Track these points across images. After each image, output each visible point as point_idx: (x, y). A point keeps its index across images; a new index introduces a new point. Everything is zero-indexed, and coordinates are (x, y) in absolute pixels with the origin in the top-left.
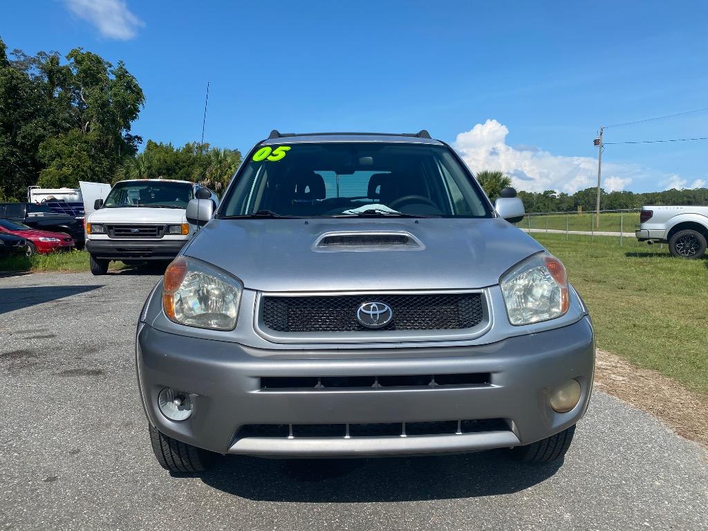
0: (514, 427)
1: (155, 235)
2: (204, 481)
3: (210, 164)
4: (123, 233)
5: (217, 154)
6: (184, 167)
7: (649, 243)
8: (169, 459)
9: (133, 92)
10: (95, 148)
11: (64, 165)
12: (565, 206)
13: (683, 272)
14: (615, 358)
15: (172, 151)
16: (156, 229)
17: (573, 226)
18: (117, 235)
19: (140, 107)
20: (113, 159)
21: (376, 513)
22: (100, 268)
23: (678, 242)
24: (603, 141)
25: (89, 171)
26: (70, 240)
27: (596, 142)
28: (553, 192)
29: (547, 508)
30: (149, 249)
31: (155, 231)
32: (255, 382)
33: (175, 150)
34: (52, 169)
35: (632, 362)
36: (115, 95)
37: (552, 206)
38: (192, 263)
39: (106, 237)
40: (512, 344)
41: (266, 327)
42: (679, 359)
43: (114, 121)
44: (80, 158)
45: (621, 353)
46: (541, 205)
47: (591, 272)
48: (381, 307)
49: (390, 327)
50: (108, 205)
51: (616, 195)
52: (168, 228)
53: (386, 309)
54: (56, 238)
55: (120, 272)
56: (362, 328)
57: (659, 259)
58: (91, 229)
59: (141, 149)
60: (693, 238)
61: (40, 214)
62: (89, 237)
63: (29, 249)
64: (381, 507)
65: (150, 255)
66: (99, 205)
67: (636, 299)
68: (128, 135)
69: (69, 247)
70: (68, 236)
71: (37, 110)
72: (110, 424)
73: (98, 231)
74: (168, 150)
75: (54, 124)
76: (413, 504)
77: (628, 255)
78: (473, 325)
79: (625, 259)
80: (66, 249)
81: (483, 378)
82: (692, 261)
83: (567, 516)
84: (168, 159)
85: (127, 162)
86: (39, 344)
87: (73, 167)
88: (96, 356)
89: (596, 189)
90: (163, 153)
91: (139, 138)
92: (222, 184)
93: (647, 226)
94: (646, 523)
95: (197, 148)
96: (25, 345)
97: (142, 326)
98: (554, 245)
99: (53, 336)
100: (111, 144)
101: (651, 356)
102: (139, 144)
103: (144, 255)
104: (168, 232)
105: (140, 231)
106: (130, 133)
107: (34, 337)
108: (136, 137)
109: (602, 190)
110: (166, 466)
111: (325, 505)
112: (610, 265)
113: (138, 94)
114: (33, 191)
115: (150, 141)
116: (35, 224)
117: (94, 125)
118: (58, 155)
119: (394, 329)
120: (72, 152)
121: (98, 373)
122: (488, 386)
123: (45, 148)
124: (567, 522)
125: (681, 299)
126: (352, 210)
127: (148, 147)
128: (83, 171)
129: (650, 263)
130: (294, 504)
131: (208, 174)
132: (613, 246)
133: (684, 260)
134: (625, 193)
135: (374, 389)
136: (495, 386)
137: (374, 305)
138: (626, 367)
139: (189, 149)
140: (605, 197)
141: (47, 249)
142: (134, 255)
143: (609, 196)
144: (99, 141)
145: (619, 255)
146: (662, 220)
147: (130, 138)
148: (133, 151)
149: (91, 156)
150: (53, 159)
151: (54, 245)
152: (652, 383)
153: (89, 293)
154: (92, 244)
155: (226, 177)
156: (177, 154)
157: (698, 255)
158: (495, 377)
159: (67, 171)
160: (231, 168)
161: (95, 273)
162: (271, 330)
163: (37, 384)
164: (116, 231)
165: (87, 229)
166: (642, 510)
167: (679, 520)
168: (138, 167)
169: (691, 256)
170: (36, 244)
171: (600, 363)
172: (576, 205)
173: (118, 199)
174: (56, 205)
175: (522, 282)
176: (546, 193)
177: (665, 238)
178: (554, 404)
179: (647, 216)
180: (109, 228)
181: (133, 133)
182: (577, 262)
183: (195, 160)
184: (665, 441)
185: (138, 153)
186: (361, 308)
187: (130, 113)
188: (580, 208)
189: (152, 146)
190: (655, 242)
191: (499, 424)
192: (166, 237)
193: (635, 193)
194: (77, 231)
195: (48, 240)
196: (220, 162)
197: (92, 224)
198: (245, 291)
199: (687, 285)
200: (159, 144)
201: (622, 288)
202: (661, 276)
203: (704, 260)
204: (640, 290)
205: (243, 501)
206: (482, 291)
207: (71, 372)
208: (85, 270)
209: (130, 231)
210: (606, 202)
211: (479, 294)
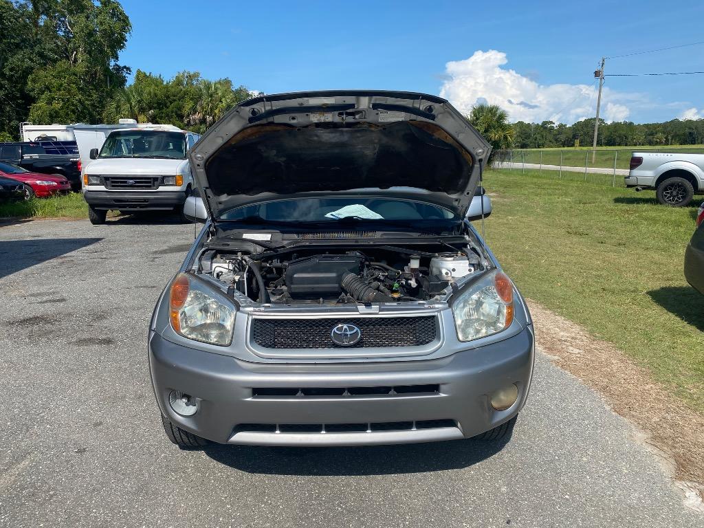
0: (459, 425)
1: (150, 186)
2: (208, 454)
3: (200, 97)
4: (119, 184)
5: (208, 86)
6: (175, 100)
7: (637, 190)
8: (178, 439)
9: (119, 19)
10: (84, 80)
11: (54, 98)
12: (562, 137)
13: (666, 223)
14: (577, 328)
15: (162, 84)
16: (152, 180)
17: (568, 160)
18: (113, 186)
19: (127, 36)
20: (102, 92)
21: (348, 485)
22: (99, 217)
23: (666, 189)
25: (79, 104)
26: (67, 183)
27: (597, 74)
28: (552, 122)
29: (488, 482)
30: (145, 200)
31: (150, 182)
33: (165, 83)
34: (41, 103)
35: (591, 333)
36: (101, 24)
37: (550, 137)
38: (194, 281)
39: (102, 188)
40: (462, 357)
41: (256, 344)
42: (636, 329)
43: (101, 51)
44: (69, 91)
45: (583, 323)
46: (538, 136)
47: (576, 222)
48: (351, 329)
49: (359, 345)
50: (103, 155)
51: (616, 126)
52: (162, 180)
53: (355, 330)
54: (53, 181)
55: (117, 219)
56: (336, 346)
57: (646, 206)
58: (89, 180)
59: (131, 80)
60: (679, 186)
61: (36, 156)
62: (86, 188)
63: (28, 193)
64: (353, 479)
65: (147, 206)
66: (94, 155)
67: (612, 255)
68: (117, 65)
69: (65, 190)
70: (64, 179)
71: (23, 41)
72: (125, 397)
73: (95, 182)
74: (157, 82)
75: (41, 55)
76: (379, 477)
77: (617, 200)
78: (427, 343)
79: (612, 206)
80: (64, 192)
81: (433, 388)
82: (677, 209)
83: (504, 489)
84: (158, 92)
85: (118, 96)
86: (50, 309)
87: (63, 101)
88: (105, 323)
89: (595, 119)
90: (153, 86)
91: (128, 69)
92: (214, 118)
93: (637, 172)
94: (567, 497)
95: (187, 77)
96: (40, 310)
97: (153, 334)
98: (546, 186)
99: (63, 300)
100: (100, 75)
101: (610, 326)
102: (127, 75)
103: (141, 206)
104: (162, 184)
105: (136, 182)
106: (117, 63)
107: (46, 302)
108: (125, 67)
109: (602, 121)
110: (175, 442)
111: (307, 478)
112: (596, 213)
113: (124, 21)
114: (25, 127)
115: (139, 71)
116: (31, 167)
117: (81, 56)
118: (47, 88)
119: (362, 347)
120: (61, 85)
121: (108, 342)
122: (438, 394)
123: (34, 81)
124: (503, 494)
125: (656, 257)
126: (333, 213)
127: (137, 78)
128: (73, 105)
129: (636, 212)
130: (282, 476)
131: (198, 107)
132: (604, 188)
133: (670, 208)
134: (625, 123)
135: (344, 397)
136: (442, 395)
137: (345, 326)
138: (584, 338)
139: (179, 82)
140: (603, 128)
141: (45, 193)
142: (131, 207)
143: (608, 127)
144: (87, 73)
145: (606, 201)
146: (652, 166)
147: (118, 69)
148: (123, 81)
149: (80, 89)
150: (43, 92)
151: (54, 189)
152: (604, 356)
153: (91, 247)
154: (89, 195)
155: (216, 111)
156: (167, 87)
157: (686, 202)
158: (442, 387)
159: (57, 105)
160: (221, 102)
161: (94, 222)
162: (260, 347)
164: (113, 182)
165: (83, 181)
166: (566, 484)
167: (595, 493)
168: (129, 100)
169: (677, 204)
170: (34, 188)
171: (562, 333)
172: (575, 137)
173: (114, 146)
174: (49, 144)
176: (545, 123)
177: (653, 185)
178: (495, 404)
179: (636, 163)
180: (105, 180)
181: (121, 63)
182: (565, 209)
183: (186, 93)
184: (600, 419)
185: (127, 84)
186: (335, 329)
187: (117, 42)
188: (577, 142)
189: (142, 78)
190: (644, 189)
191: (450, 423)
192: (161, 188)
193: (636, 123)
194: (72, 174)
195: (45, 183)
196: (211, 96)
197: (89, 176)
198: (238, 313)
199: (667, 239)
200: (148, 75)
201: (602, 243)
202: (644, 227)
203: (690, 208)
204: (619, 244)
205: (240, 472)
206: (436, 314)
207: (85, 340)
208: (83, 218)
209: (126, 182)
210: (606, 133)
211: (434, 316)
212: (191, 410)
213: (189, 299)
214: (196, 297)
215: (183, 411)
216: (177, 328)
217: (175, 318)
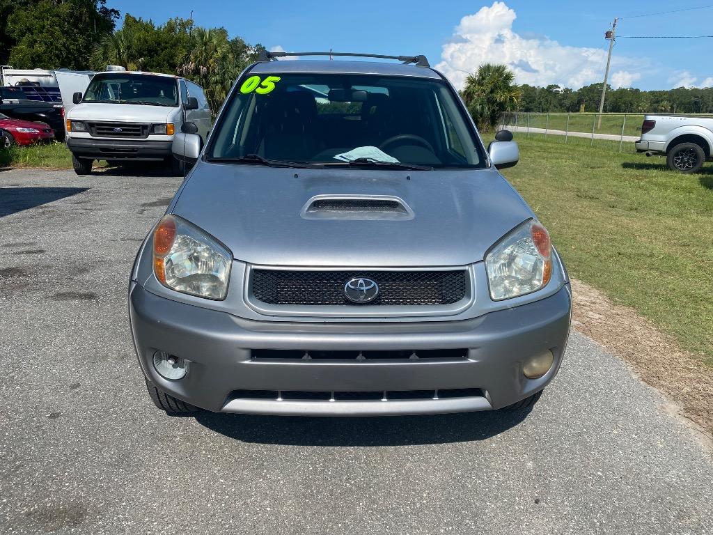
0: (487, 393)
1: (139, 135)
2: (199, 420)
3: (194, 46)
4: (105, 131)
5: (202, 34)
6: (166, 48)
7: (648, 155)
8: (165, 404)
10: (69, 22)
11: (35, 41)
12: (567, 102)
13: (677, 189)
14: (595, 293)
15: (153, 29)
16: (141, 128)
17: (573, 126)
18: (99, 133)
20: (89, 36)
21: (357, 458)
22: (84, 168)
23: (677, 155)
24: (616, 33)
25: (63, 49)
26: (50, 131)
27: (608, 35)
28: (557, 87)
29: (512, 456)
30: (133, 150)
31: (139, 130)
32: (246, 353)
33: (156, 29)
34: (22, 46)
35: (611, 297)
37: (555, 102)
38: (182, 225)
39: (87, 135)
40: (494, 318)
41: (255, 299)
42: (656, 295)
44: (52, 34)
45: (602, 286)
46: (543, 101)
47: (585, 186)
48: (368, 284)
49: (376, 302)
50: (87, 99)
51: (622, 92)
52: (153, 128)
53: (372, 285)
54: (35, 128)
55: (104, 170)
56: (349, 303)
57: (654, 172)
58: (72, 126)
59: (119, 25)
60: (691, 152)
61: (16, 101)
62: (70, 134)
63: (7, 140)
64: (361, 451)
65: (135, 156)
66: (78, 99)
67: (625, 220)
68: (103, 7)
69: (48, 139)
70: (47, 126)
72: (107, 356)
73: (78, 128)
74: (147, 28)
76: (391, 448)
77: (626, 166)
78: (456, 301)
79: (621, 171)
80: (47, 141)
81: (461, 353)
82: (687, 176)
83: (530, 464)
84: (149, 38)
85: (104, 40)
86: (25, 260)
87: (46, 44)
88: (87, 277)
89: (602, 85)
90: (143, 32)
91: (117, 12)
92: (208, 69)
93: (648, 136)
94: (599, 473)
95: (180, 25)
96: (15, 262)
97: (134, 285)
98: (552, 150)
99: (41, 251)
100: (86, 18)
101: (631, 291)
102: (116, 19)
103: (129, 156)
104: (152, 132)
105: (123, 130)
106: (105, 6)
107: (23, 253)
108: (113, 10)
109: (608, 86)
110: (162, 407)
111: (310, 449)
112: (605, 178)
114: (5, 72)
115: (128, 15)
116: (11, 112)
118: (29, 30)
119: (379, 304)
120: (44, 27)
121: (90, 296)
122: (465, 360)
123: (14, 21)
124: (528, 470)
125: (670, 222)
126: (343, 155)
127: (127, 23)
128: (57, 48)
129: (645, 177)
130: (282, 447)
131: (192, 57)
132: (611, 153)
133: (680, 175)
134: (632, 90)
135: (358, 362)
136: (471, 361)
137: (361, 281)
138: (604, 303)
139: (171, 28)
140: (611, 93)
141: (27, 141)
142: (118, 156)
143: (614, 93)
144: (71, 15)
145: (616, 165)
146: (663, 131)
147: (106, 12)
148: (111, 25)
149: (64, 32)
150: (23, 34)
151: (34, 136)
152: (626, 322)
153: (75, 197)
154: (73, 143)
155: (211, 60)
156: (157, 33)
157: (697, 167)
158: (472, 352)
159: (40, 48)
160: (216, 51)
161: (79, 172)
162: (260, 302)
163: (31, 308)
164: (98, 129)
165: (66, 126)
166: (598, 460)
167: (629, 470)
168: (117, 47)
169: (688, 170)
170: (14, 135)
171: (580, 298)
172: (580, 102)
173: (98, 92)
174: (31, 89)
175: (508, 251)
176: (550, 87)
177: (665, 150)
178: (527, 372)
179: (648, 126)
180: (90, 126)
181: (109, 6)
182: (573, 173)
183: (178, 41)
184: (629, 388)
185: (116, 29)
186: (349, 283)
188: (582, 107)
189: (131, 22)
190: (654, 154)
191: (477, 392)
192: (151, 137)
193: (642, 90)
194: (56, 121)
195: (26, 131)
196: (205, 44)
197: (72, 121)
198: (234, 262)
199: (679, 204)
200: (138, 20)
201: (613, 207)
202: (655, 192)
203: (700, 175)
204: (631, 209)
205: (236, 442)
206: (467, 268)
207: (63, 294)
208: (68, 169)
209: (112, 130)
210: (611, 99)
211: (463, 271)
212: (179, 373)
213: (175, 245)
214: (185, 243)
215: (170, 373)
216: (162, 279)
217: (160, 267)
